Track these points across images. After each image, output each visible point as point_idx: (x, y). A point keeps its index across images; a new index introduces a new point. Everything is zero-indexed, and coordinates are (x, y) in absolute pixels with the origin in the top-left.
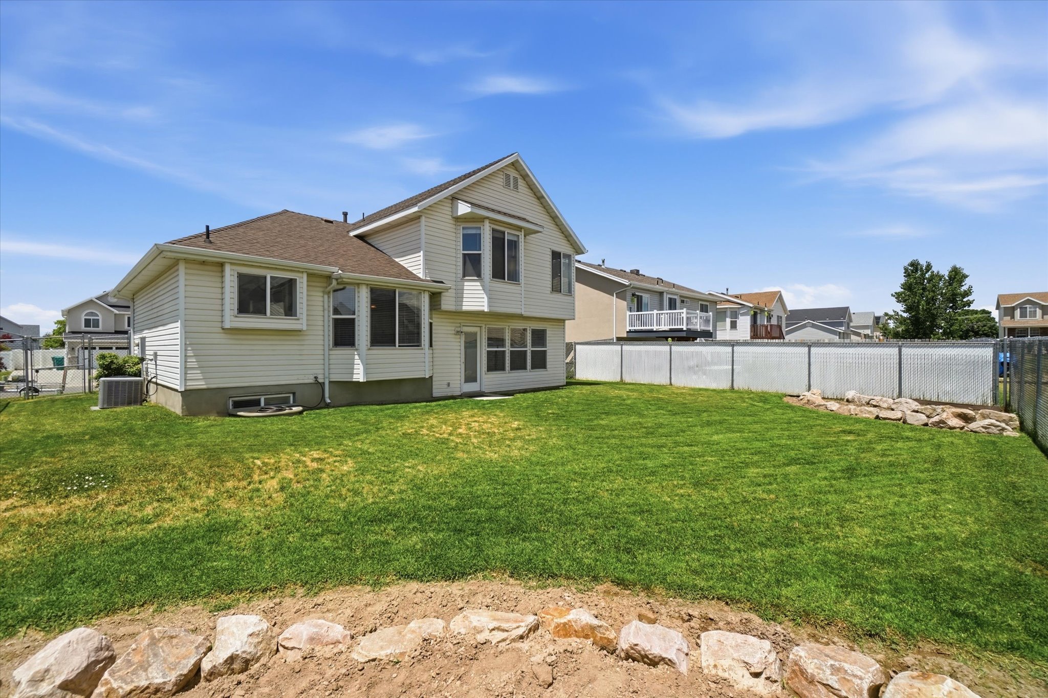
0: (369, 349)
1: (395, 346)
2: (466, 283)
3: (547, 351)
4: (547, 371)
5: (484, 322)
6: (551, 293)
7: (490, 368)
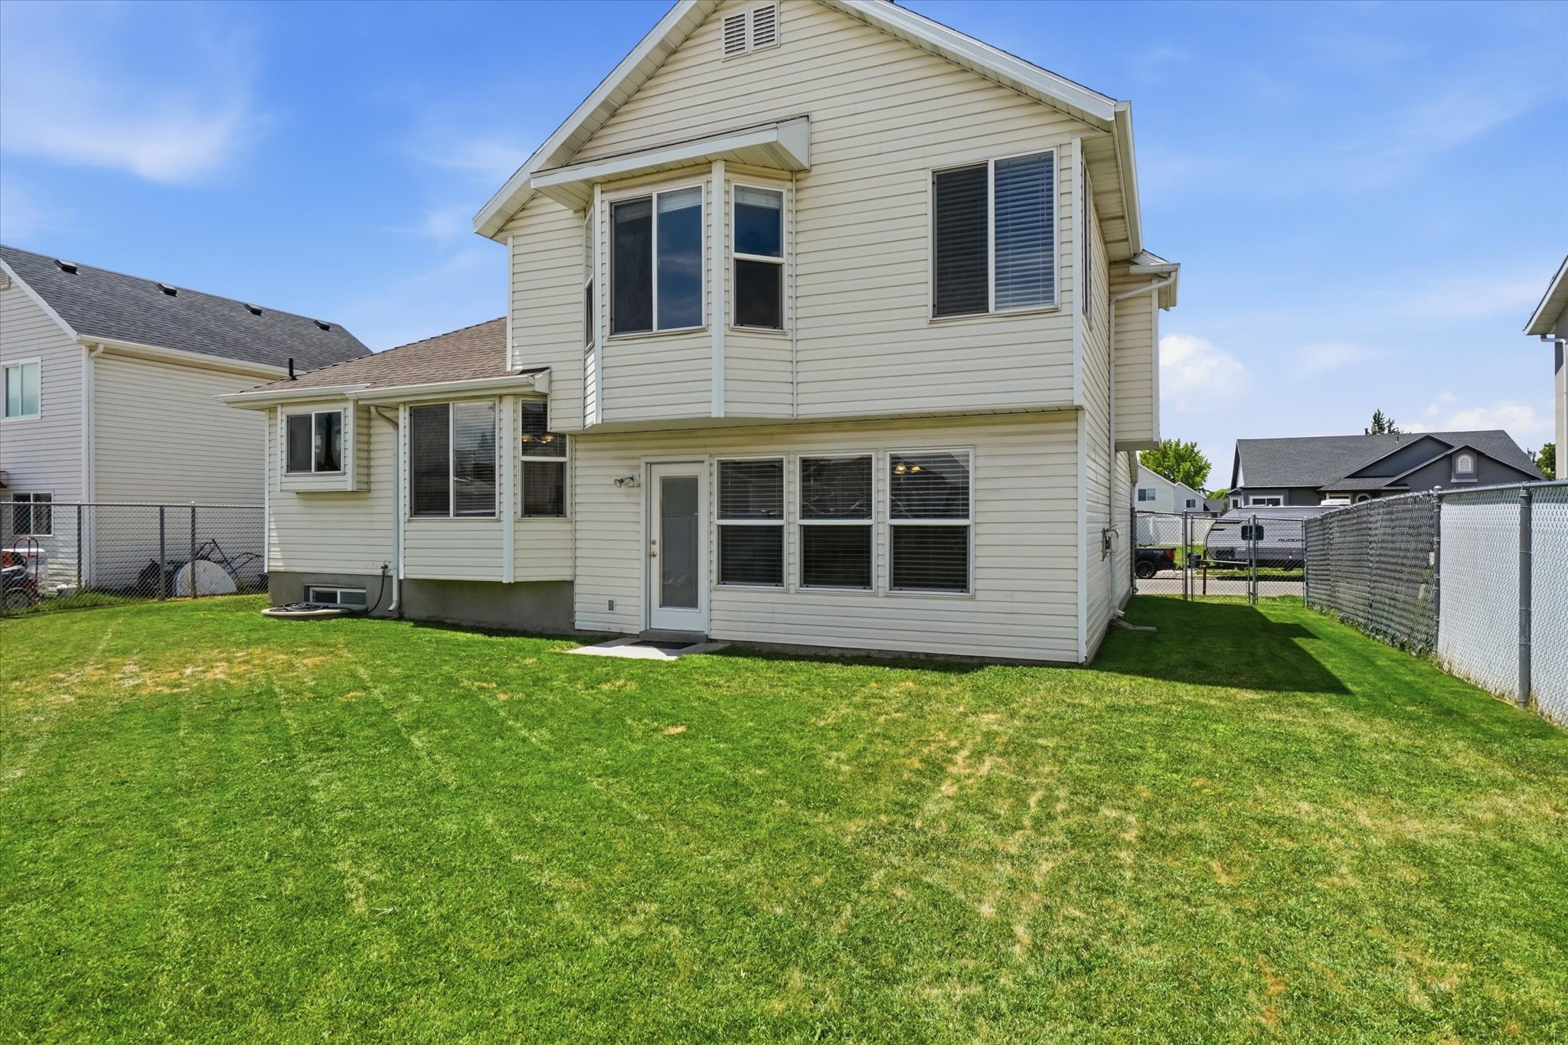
0: (409, 521)
1: (448, 514)
2: (589, 361)
3: (972, 532)
4: (973, 598)
5: (708, 450)
6: (931, 322)
7: (730, 573)
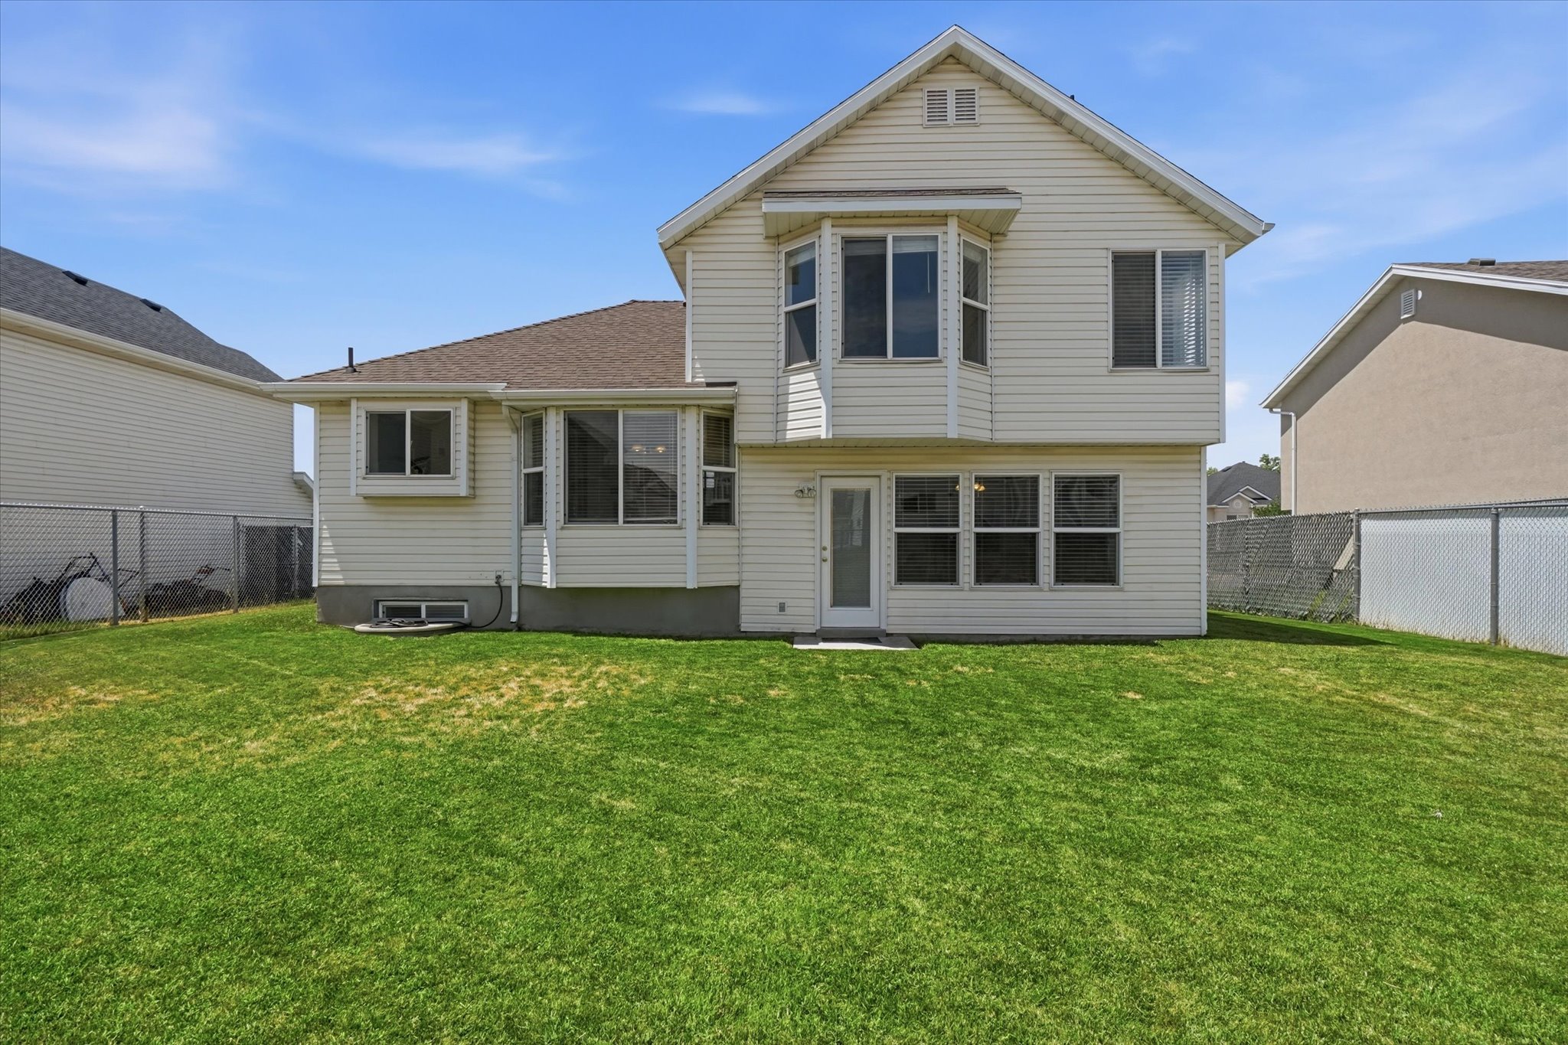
0: (562, 528)
1: (617, 522)
2: (793, 379)
3: (1122, 537)
4: (1121, 590)
5: (886, 466)
6: (1112, 371)
7: (905, 575)
